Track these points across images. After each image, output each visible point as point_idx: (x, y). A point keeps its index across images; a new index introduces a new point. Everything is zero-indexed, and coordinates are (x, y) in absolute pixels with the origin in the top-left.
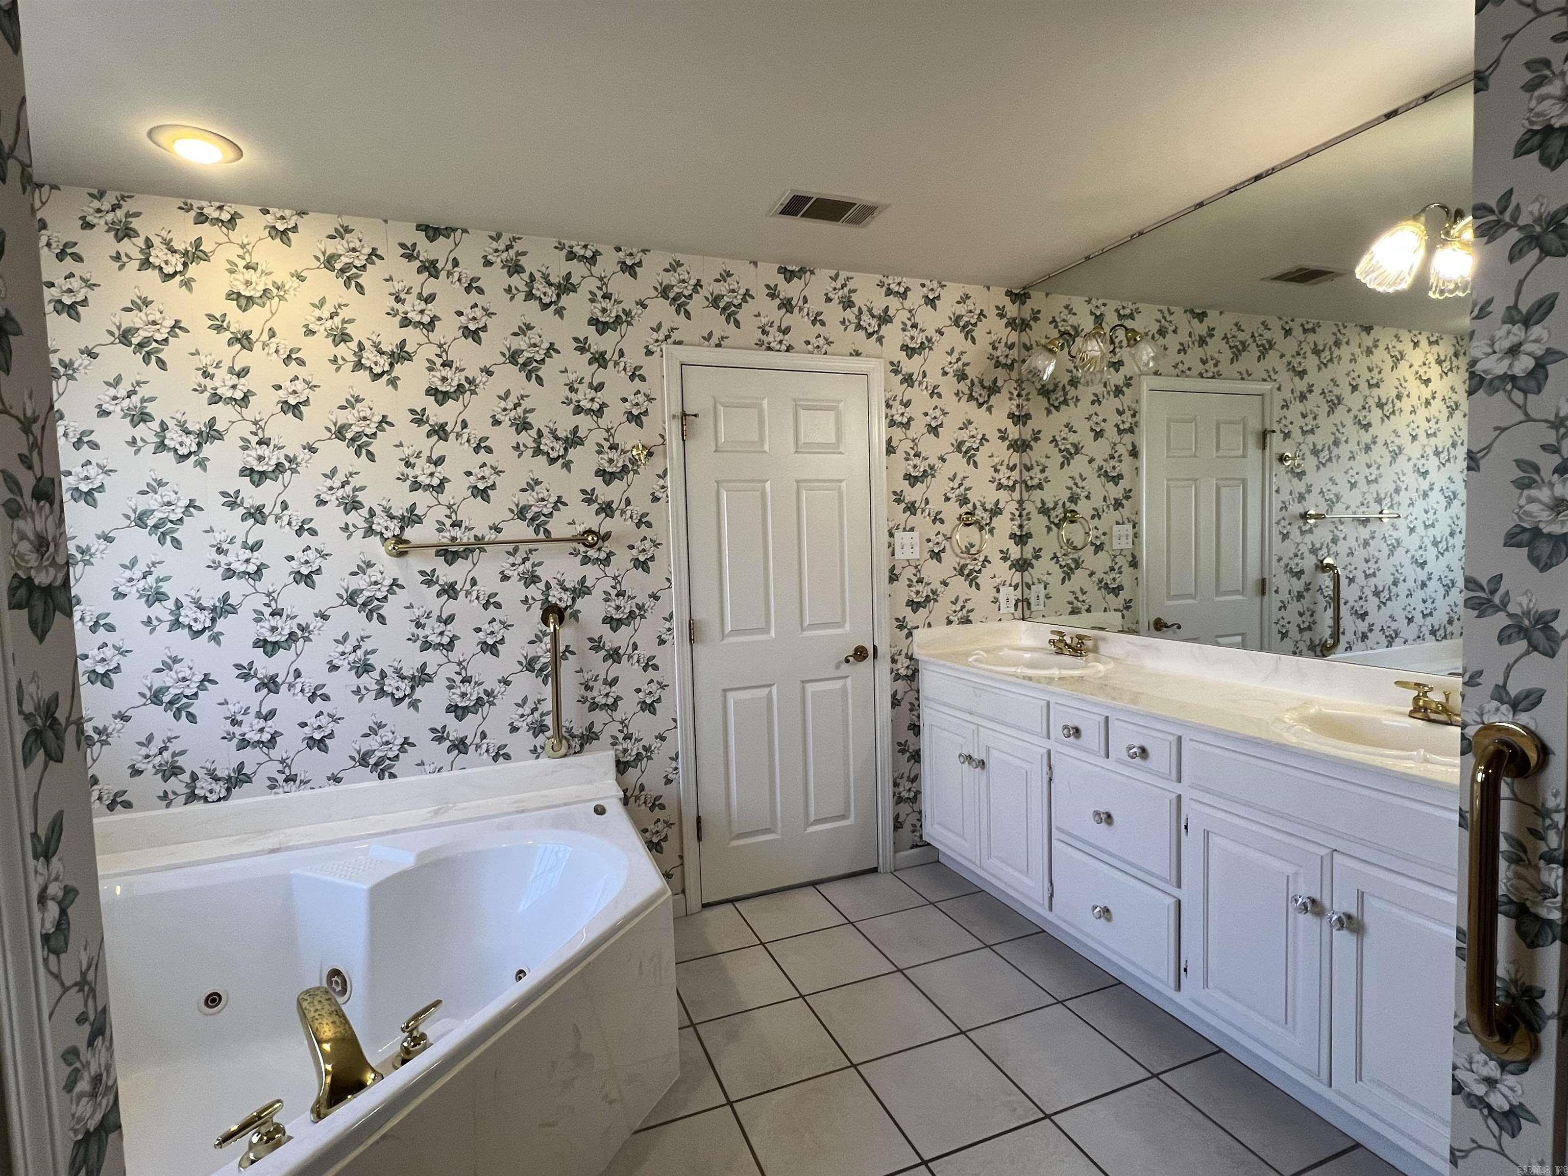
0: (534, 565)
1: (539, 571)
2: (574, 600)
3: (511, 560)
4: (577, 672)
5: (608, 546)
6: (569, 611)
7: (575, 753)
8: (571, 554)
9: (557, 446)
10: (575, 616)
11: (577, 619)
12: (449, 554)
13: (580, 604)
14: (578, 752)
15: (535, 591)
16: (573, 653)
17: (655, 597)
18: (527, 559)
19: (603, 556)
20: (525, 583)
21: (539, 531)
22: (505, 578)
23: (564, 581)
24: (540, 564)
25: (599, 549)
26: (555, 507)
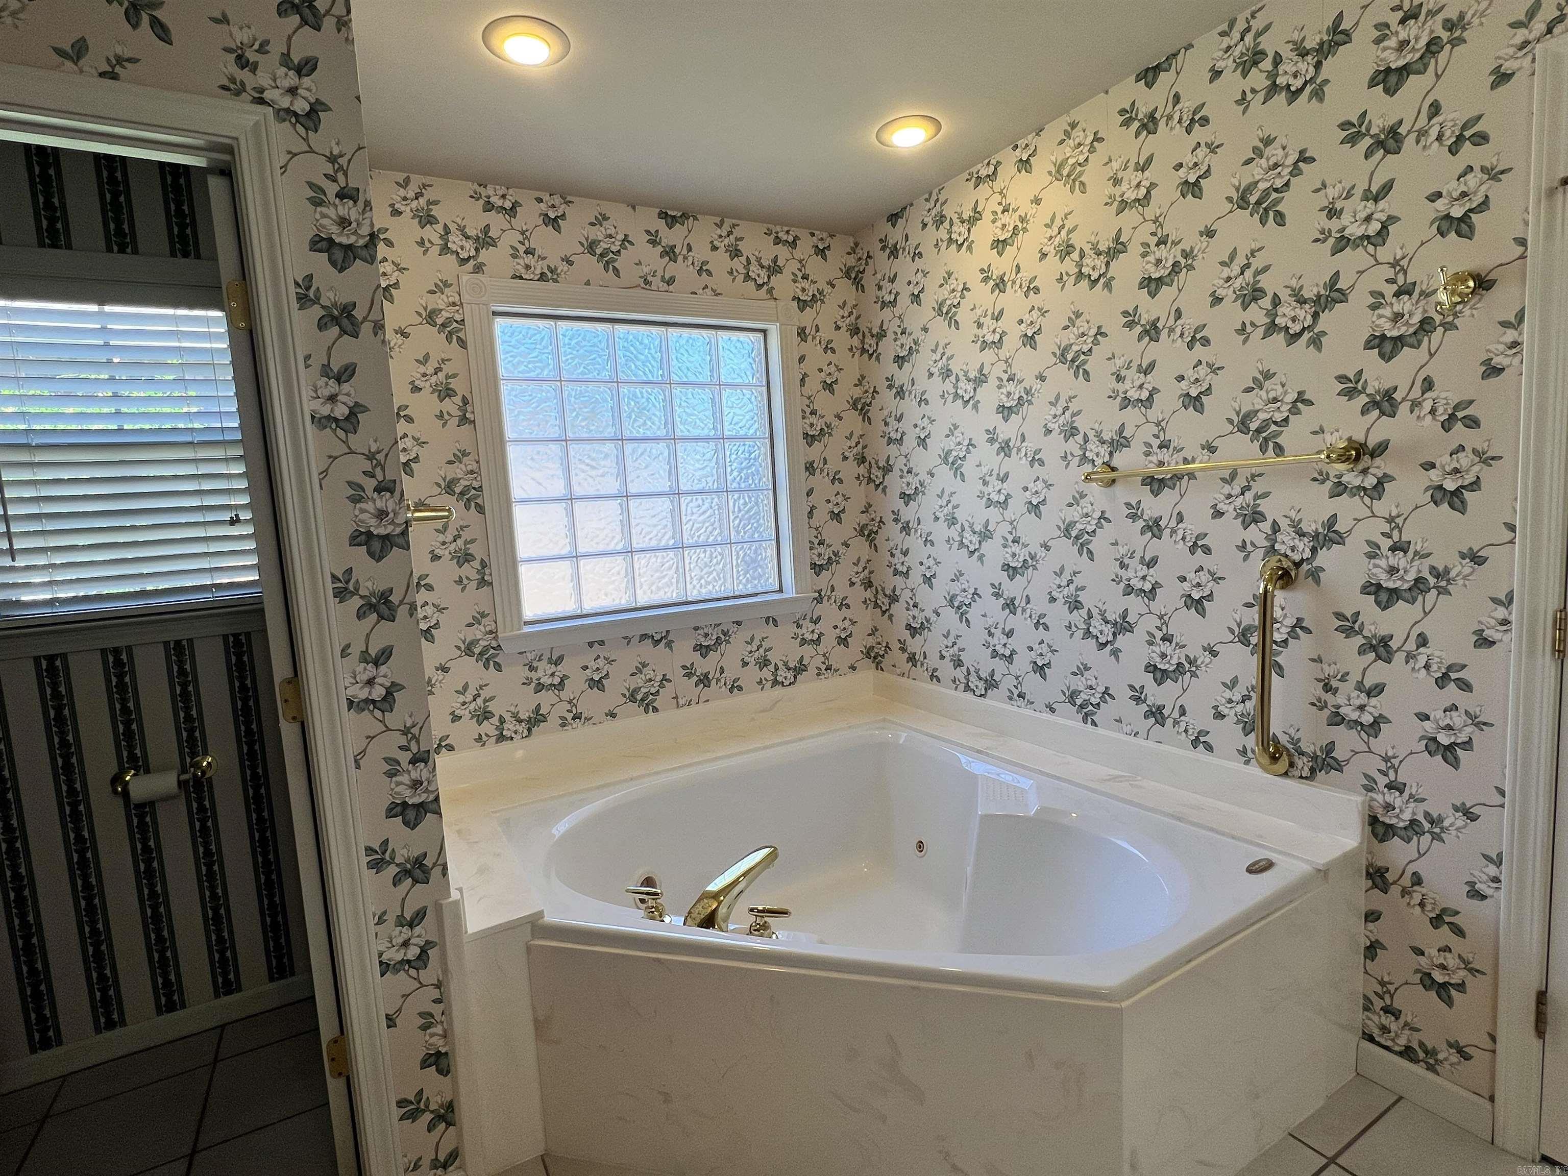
0: (1257, 497)
1: (1264, 506)
2: (1314, 550)
3: (1227, 489)
4: (1313, 660)
5: (1380, 466)
6: (1305, 567)
7: (1301, 777)
8: (1315, 480)
9: (1301, 313)
10: (1315, 575)
11: (1317, 581)
12: (1155, 484)
13: (1324, 558)
14: (1306, 778)
15: (1257, 534)
16: (1308, 631)
17: (1476, 559)
18: (1248, 488)
19: (1370, 481)
20: (1243, 521)
21: (1267, 447)
22: (1218, 514)
23: (1300, 521)
24: (1266, 495)
25: (1365, 472)
26: (1294, 410)
